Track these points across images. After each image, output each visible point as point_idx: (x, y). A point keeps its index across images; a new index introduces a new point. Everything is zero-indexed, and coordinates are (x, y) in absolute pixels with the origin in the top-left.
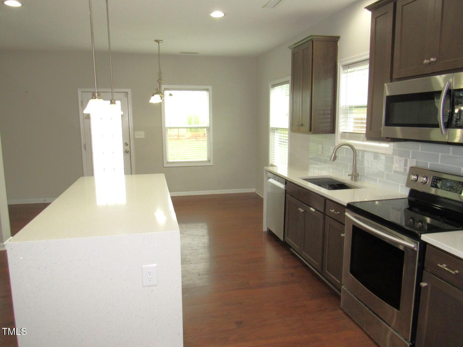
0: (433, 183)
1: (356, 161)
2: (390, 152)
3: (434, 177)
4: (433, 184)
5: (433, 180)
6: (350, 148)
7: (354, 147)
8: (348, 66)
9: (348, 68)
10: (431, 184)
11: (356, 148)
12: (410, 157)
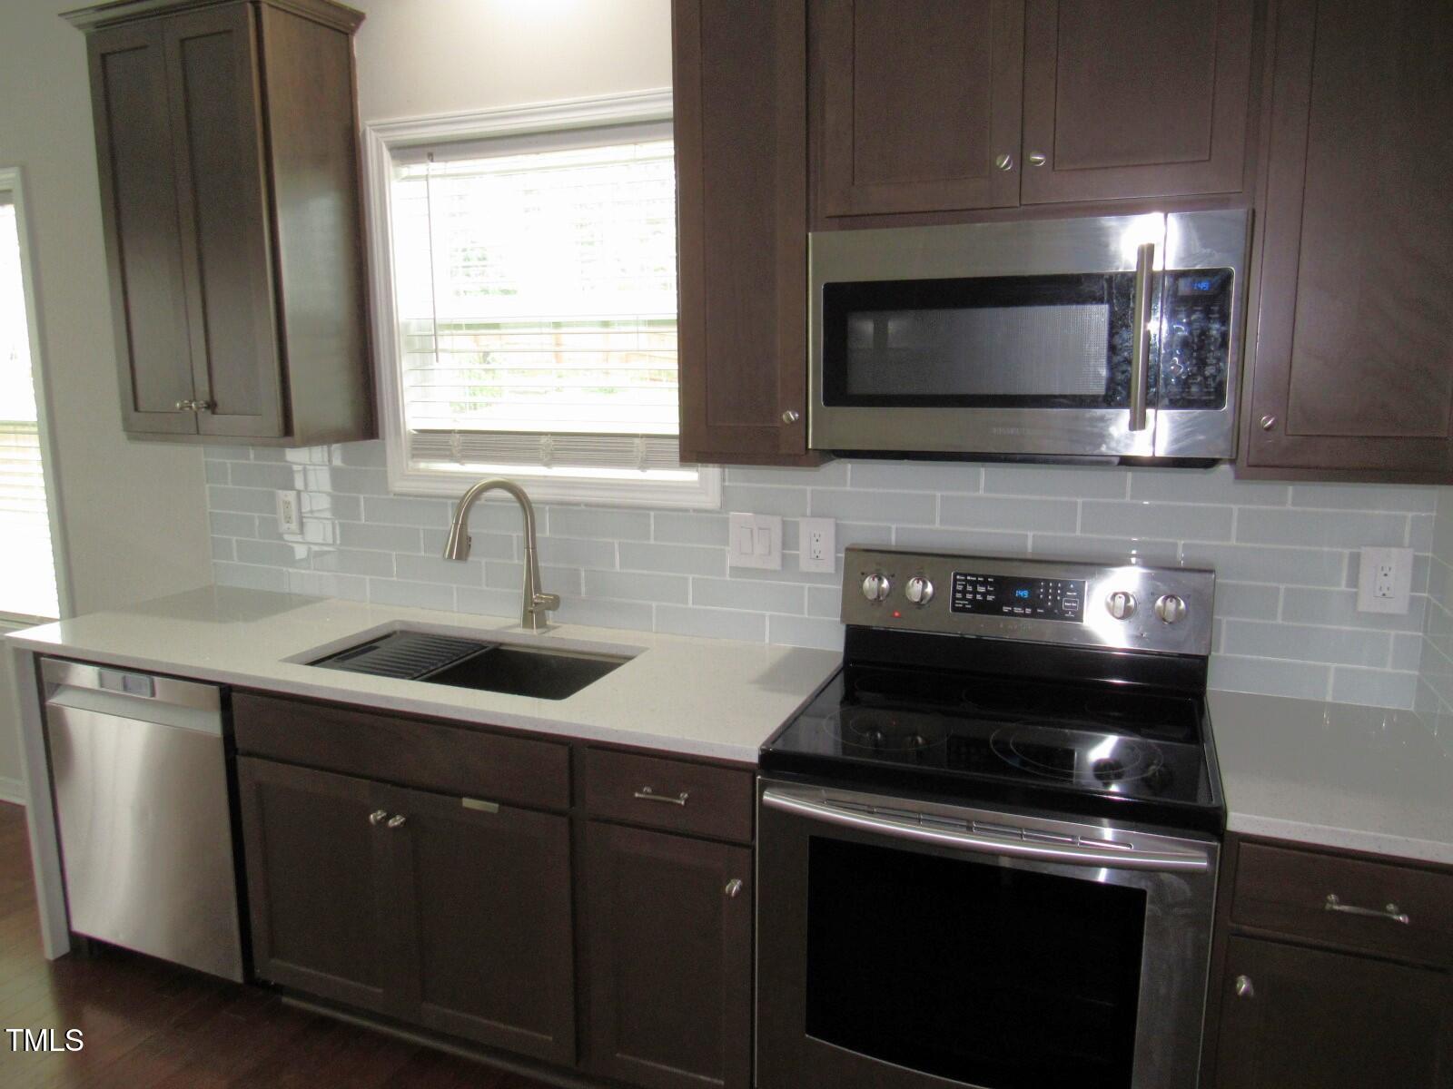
0: (959, 595)
1: (534, 548)
2: (711, 500)
3: (958, 577)
4: (964, 598)
5: (959, 588)
6: (509, 495)
7: (526, 490)
8: (430, 150)
9: (431, 157)
10: (954, 603)
11: (532, 493)
12: (808, 511)
